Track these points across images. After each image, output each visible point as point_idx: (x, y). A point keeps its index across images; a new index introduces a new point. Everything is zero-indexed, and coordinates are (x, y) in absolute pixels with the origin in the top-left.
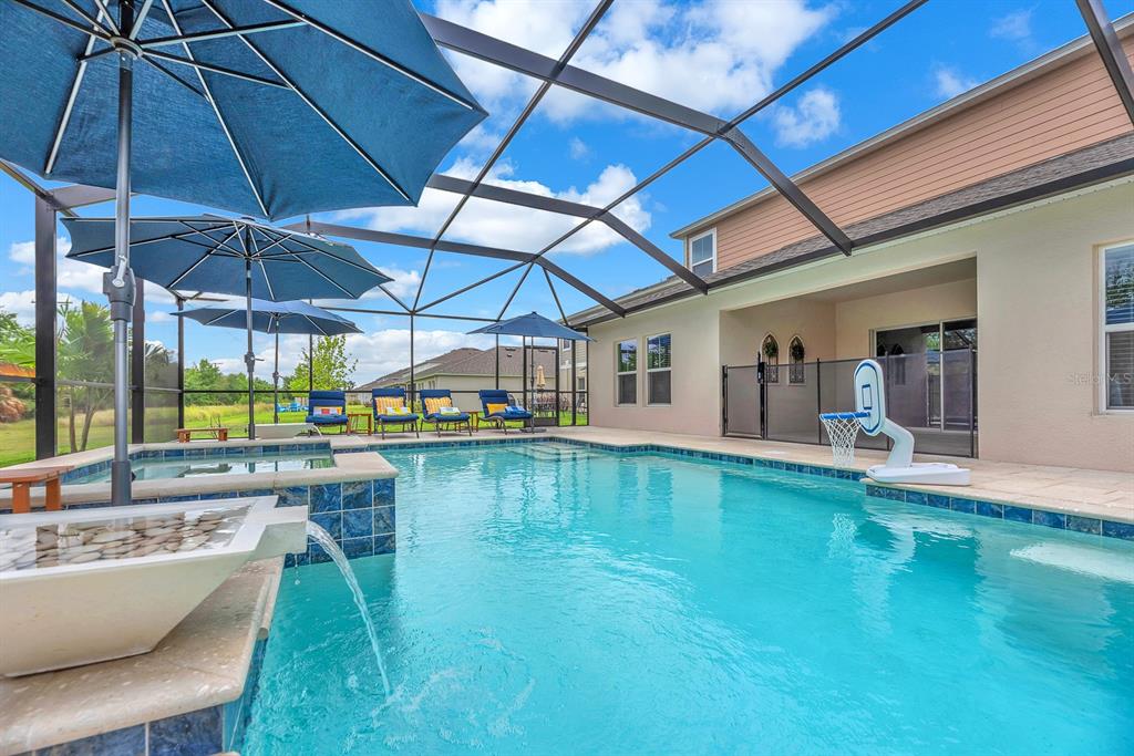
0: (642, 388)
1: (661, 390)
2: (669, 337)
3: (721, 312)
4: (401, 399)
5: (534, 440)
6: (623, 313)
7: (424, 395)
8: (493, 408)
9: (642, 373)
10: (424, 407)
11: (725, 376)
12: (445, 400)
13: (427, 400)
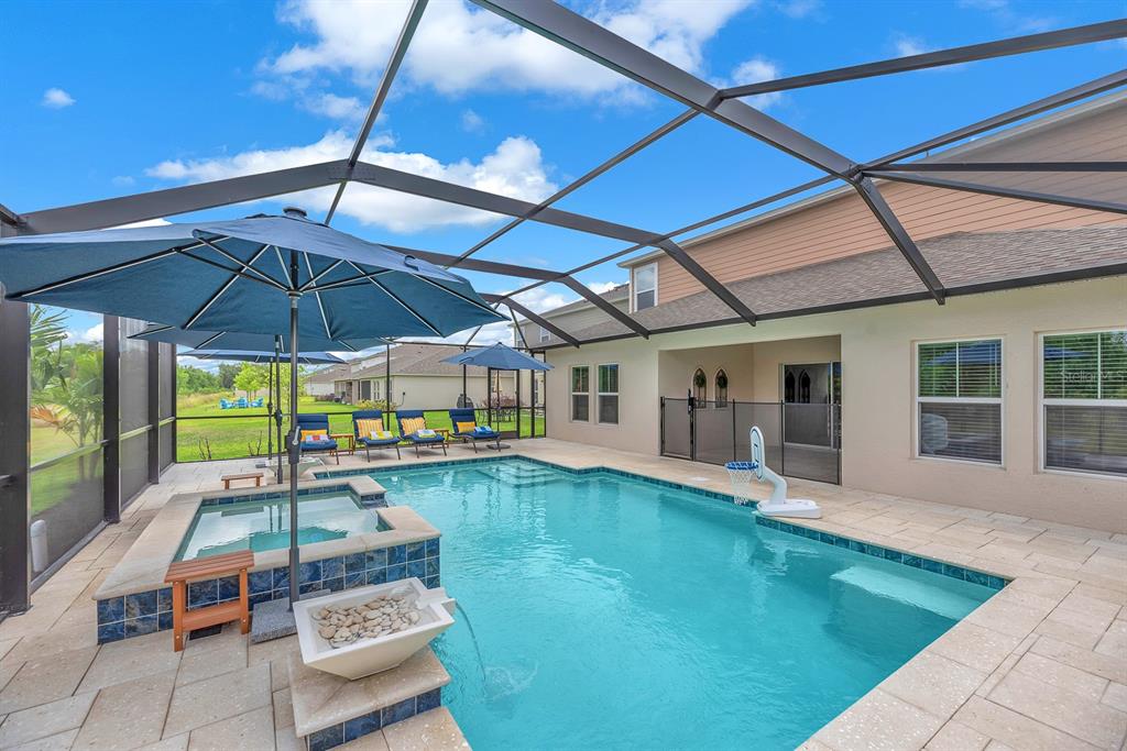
0: (594, 407)
1: (610, 411)
2: (617, 366)
3: (661, 353)
4: (379, 421)
5: (501, 458)
6: (577, 344)
7: (401, 416)
8: (463, 427)
9: (594, 394)
10: (401, 427)
11: (663, 405)
12: (419, 421)
13: (404, 421)
